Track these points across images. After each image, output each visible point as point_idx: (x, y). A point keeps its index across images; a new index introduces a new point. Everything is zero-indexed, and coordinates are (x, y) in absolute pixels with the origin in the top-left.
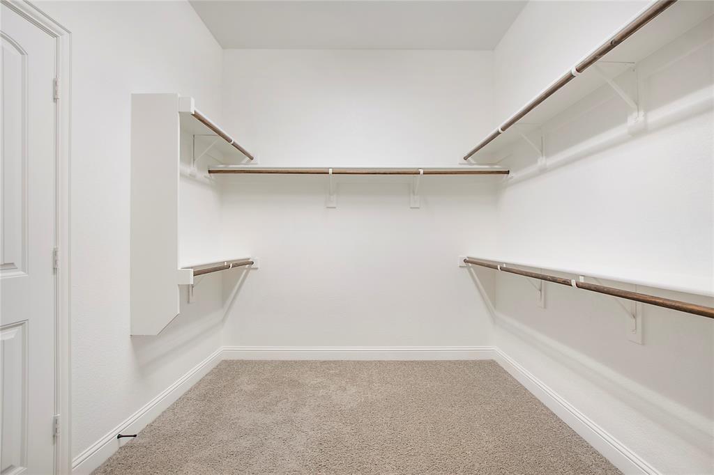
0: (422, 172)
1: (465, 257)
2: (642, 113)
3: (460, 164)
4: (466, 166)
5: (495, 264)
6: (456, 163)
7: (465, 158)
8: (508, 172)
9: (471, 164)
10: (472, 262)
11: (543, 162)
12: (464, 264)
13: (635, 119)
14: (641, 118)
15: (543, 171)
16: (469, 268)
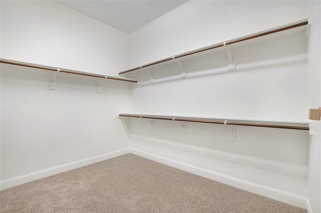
0: (106, 77)
1: (119, 114)
2: (185, 73)
3: (117, 76)
4: (119, 77)
5: (139, 116)
6: (116, 75)
7: (119, 74)
8: (137, 82)
9: (122, 77)
10: (122, 116)
11: (152, 80)
12: (119, 117)
13: (183, 75)
14: (185, 75)
15: (152, 84)
16: (120, 118)
